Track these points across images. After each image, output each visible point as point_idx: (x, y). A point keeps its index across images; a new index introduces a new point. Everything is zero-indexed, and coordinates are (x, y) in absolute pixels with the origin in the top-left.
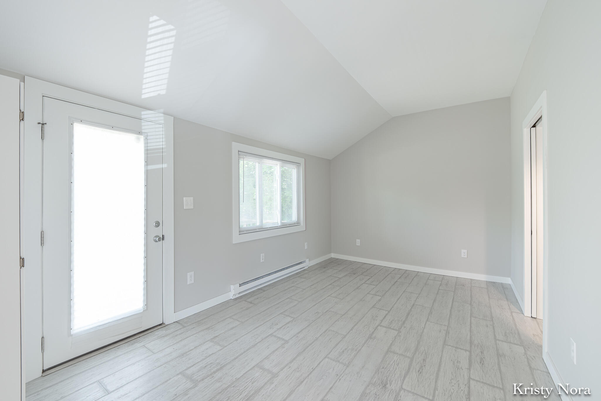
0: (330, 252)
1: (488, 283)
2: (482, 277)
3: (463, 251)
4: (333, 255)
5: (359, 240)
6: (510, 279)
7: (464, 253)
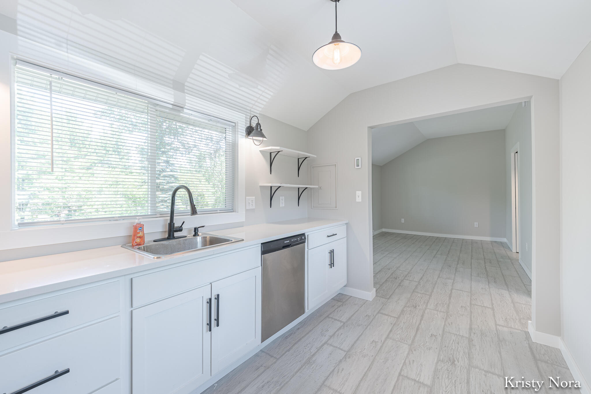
0: (382, 228)
1: (492, 242)
2: (488, 239)
3: (475, 223)
4: (384, 230)
5: (403, 219)
6: (505, 239)
7: (476, 224)
